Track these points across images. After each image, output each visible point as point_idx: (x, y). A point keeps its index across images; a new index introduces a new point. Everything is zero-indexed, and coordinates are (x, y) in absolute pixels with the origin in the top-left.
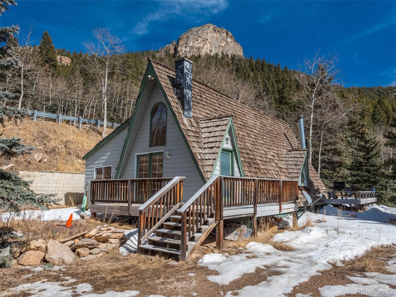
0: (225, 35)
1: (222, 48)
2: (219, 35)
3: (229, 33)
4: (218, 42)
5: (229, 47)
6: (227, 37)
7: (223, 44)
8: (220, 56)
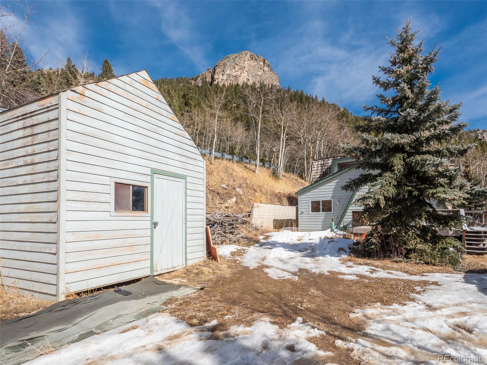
0: (262, 63)
1: (259, 77)
2: (256, 63)
3: (266, 62)
4: (254, 70)
5: (266, 76)
6: (264, 65)
7: (260, 73)
8: (258, 85)
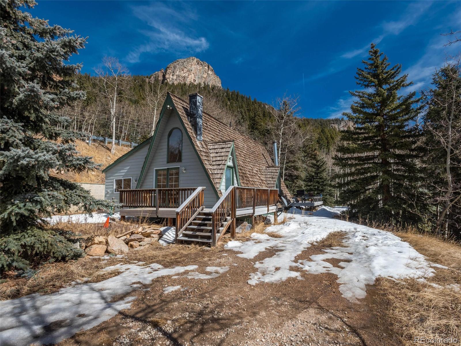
0: (206, 68)
1: (204, 79)
2: (202, 68)
3: (210, 67)
4: (200, 73)
5: (210, 78)
6: (208, 70)
7: (205, 76)
8: (203, 85)
